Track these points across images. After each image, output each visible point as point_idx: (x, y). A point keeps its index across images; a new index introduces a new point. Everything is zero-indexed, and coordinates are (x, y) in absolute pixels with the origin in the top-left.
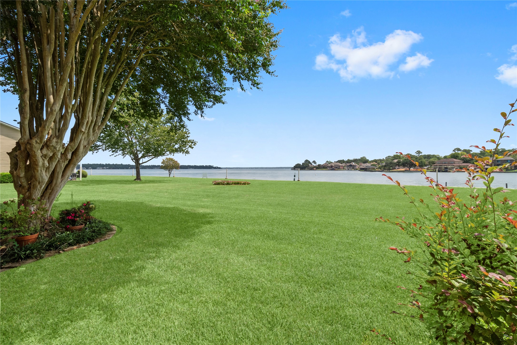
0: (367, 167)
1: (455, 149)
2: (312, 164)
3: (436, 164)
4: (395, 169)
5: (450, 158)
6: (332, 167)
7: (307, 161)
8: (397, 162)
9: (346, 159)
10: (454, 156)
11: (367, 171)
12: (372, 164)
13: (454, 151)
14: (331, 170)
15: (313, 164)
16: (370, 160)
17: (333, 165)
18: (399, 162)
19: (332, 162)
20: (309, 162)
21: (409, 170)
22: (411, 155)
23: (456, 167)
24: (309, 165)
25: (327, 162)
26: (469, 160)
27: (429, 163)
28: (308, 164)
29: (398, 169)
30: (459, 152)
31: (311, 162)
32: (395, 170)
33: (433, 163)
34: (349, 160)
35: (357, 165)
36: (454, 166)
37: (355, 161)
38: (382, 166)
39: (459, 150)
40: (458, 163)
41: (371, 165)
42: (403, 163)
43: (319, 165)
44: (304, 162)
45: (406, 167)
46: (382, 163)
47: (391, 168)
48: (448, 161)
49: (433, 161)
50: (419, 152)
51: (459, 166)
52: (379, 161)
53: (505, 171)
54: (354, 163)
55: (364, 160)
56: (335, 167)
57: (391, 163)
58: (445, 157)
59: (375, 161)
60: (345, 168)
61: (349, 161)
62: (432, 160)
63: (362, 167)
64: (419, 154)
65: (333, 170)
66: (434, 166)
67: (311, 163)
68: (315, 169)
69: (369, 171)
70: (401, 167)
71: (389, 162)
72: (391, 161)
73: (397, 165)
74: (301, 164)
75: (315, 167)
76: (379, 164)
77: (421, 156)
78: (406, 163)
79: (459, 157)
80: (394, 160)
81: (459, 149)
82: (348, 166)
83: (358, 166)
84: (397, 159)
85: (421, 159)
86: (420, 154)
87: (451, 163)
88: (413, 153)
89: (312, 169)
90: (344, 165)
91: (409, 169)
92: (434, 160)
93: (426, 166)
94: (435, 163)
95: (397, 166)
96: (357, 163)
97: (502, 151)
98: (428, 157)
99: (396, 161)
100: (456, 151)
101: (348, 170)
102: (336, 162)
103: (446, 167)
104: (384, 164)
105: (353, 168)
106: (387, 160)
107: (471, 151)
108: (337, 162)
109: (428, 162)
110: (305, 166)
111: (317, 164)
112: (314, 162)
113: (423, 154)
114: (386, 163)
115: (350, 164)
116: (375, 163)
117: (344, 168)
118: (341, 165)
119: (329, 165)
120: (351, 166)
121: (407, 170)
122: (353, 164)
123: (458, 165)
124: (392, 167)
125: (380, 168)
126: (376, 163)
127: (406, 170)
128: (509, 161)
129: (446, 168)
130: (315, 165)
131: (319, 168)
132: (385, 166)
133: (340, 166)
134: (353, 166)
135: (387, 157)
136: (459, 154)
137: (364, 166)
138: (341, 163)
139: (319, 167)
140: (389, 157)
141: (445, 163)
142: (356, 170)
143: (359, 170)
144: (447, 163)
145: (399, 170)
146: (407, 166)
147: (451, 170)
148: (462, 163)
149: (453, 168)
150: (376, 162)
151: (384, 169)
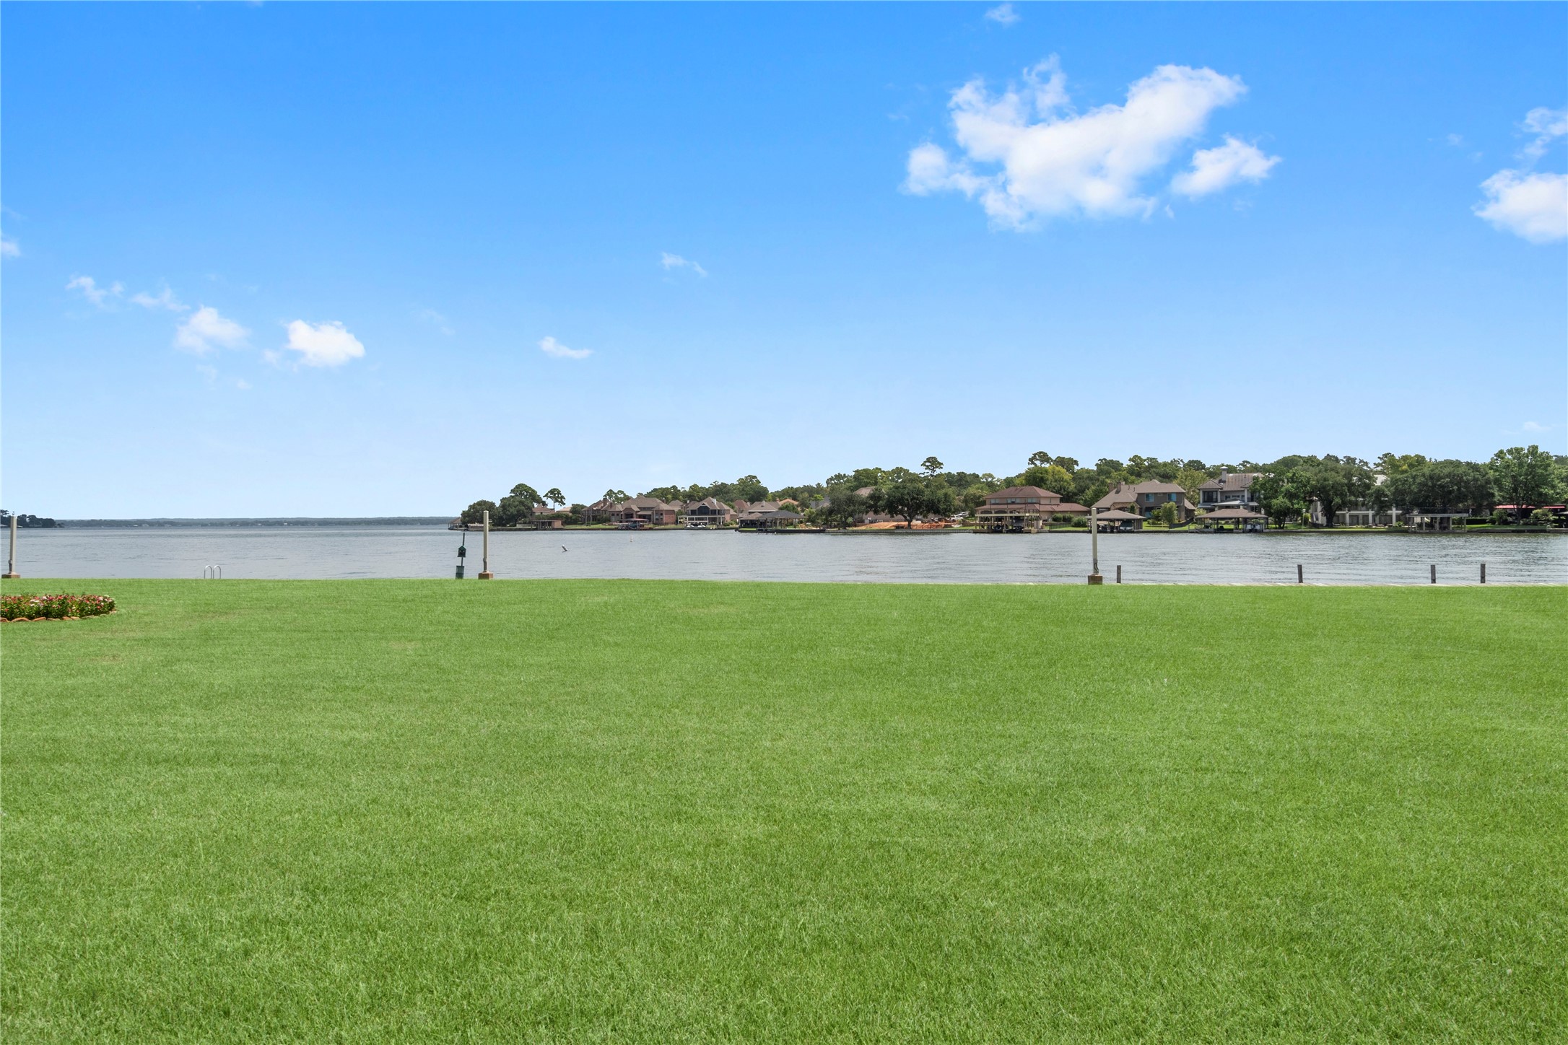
0: (769, 517)
1: (1035, 455)
2: (544, 504)
3: (987, 507)
4: (862, 522)
5: (1023, 485)
6: (629, 515)
7: (521, 489)
8: (872, 497)
9: (684, 485)
10: (1035, 478)
11: (767, 532)
12: (781, 503)
13: (1033, 463)
14: (628, 528)
15: (550, 503)
16: (771, 490)
17: (636, 509)
18: (875, 497)
19: (627, 498)
20: (533, 496)
21: (909, 525)
22: (906, 472)
23: (1045, 516)
24: (530, 508)
25: (610, 493)
26: (1075, 494)
27: (966, 501)
28: (528, 502)
29: (871, 522)
30: (1046, 465)
31: (541, 493)
32: (863, 528)
33: (979, 502)
34: (694, 488)
35: (726, 507)
36: (1038, 511)
37: (720, 491)
38: (821, 513)
39: (1044, 457)
40: (1047, 502)
41: (781, 509)
42: (888, 499)
43: (576, 509)
44: (507, 495)
45: (900, 517)
46: (816, 499)
47: (850, 520)
48: (1020, 495)
49: (978, 495)
50: (933, 463)
51: (1052, 512)
52: (806, 495)
53: (1167, 529)
54: (715, 501)
55: (752, 491)
56: (644, 516)
57: (850, 501)
58: (1009, 482)
59: (791, 493)
60: (685, 519)
61: (695, 494)
62: (972, 490)
63: (745, 516)
64: (933, 471)
65: (635, 527)
66: (982, 513)
67: (539, 501)
68: (558, 524)
69: (772, 532)
70: (883, 515)
71: (842, 497)
72: (848, 492)
73: (870, 507)
74: (498, 504)
75: (558, 516)
76: (804, 505)
77: (939, 475)
78: (901, 501)
79: (1048, 482)
80: (857, 488)
81: (1045, 455)
82: (693, 512)
83: (732, 512)
84: (866, 485)
85: (941, 487)
86: (938, 471)
87: (1029, 501)
88: (917, 468)
89: (546, 523)
90: (676, 509)
91: (910, 521)
92: (979, 493)
93: (957, 511)
94: (984, 503)
95: (871, 513)
96: (726, 502)
97: (1150, 467)
98: (960, 480)
99: (865, 492)
100: (1038, 463)
101: (695, 527)
102: (646, 496)
103: (1017, 514)
104: (826, 504)
105: (713, 521)
106: (833, 490)
107: (1076, 463)
108: (649, 495)
109: (962, 498)
110: (513, 510)
111: (568, 506)
112: (556, 495)
113: (944, 471)
114: (833, 502)
115: (700, 504)
116: (789, 501)
117: (676, 522)
118: (665, 507)
119: (619, 508)
120: (704, 510)
121: (902, 527)
122: (714, 503)
123: (1049, 508)
124: (851, 515)
125: (811, 520)
126: (796, 503)
127: (898, 527)
128: (1174, 497)
129: (1018, 519)
130: (558, 508)
131: (575, 522)
132: (831, 512)
133: (660, 513)
134: (714, 512)
135: (832, 479)
136: (1046, 471)
137: (756, 510)
138: (667, 502)
139: (580, 518)
140: (838, 477)
141: (1013, 503)
142: (726, 527)
143: (736, 529)
144: (1018, 501)
145: (875, 526)
146: (901, 512)
147: (1032, 525)
148: (1058, 500)
149: (1037, 519)
150: (794, 499)
151: (826, 523)
